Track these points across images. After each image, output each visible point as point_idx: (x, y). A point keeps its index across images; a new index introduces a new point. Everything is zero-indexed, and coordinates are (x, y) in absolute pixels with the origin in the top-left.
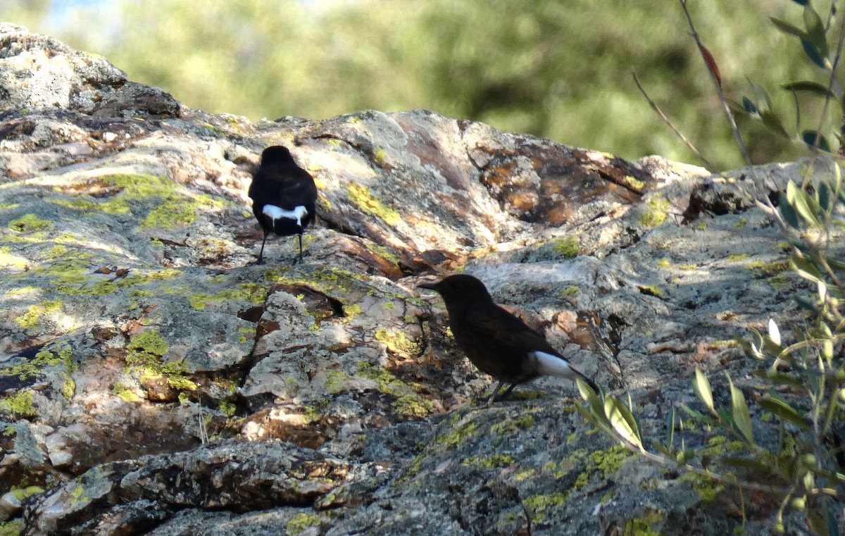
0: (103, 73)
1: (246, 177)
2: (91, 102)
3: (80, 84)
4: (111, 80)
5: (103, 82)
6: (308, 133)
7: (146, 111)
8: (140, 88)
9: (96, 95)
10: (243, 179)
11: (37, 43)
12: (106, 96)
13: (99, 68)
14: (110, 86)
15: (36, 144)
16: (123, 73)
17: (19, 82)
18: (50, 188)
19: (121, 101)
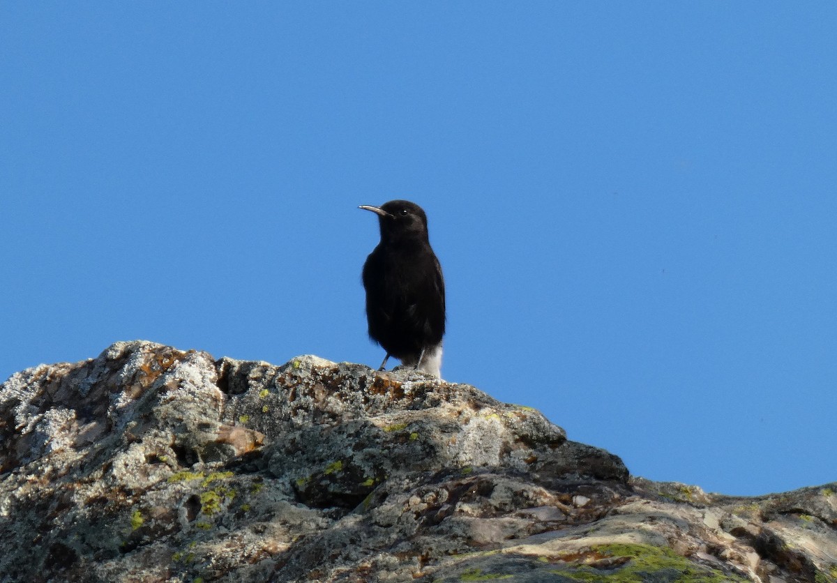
0: (538, 430)
1: (751, 552)
2: (524, 463)
3: (511, 442)
4: (548, 437)
5: (539, 440)
6: (773, 507)
7: (591, 476)
8: (583, 448)
9: (530, 455)
10: (748, 554)
11: (458, 393)
12: (541, 457)
13: (534, 424)
14: (546, 446)
15: (495, 507)
16: (562, 431)
17: (445, 438)
18: (535, 557)
19: (561, 462)
